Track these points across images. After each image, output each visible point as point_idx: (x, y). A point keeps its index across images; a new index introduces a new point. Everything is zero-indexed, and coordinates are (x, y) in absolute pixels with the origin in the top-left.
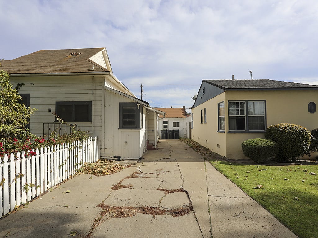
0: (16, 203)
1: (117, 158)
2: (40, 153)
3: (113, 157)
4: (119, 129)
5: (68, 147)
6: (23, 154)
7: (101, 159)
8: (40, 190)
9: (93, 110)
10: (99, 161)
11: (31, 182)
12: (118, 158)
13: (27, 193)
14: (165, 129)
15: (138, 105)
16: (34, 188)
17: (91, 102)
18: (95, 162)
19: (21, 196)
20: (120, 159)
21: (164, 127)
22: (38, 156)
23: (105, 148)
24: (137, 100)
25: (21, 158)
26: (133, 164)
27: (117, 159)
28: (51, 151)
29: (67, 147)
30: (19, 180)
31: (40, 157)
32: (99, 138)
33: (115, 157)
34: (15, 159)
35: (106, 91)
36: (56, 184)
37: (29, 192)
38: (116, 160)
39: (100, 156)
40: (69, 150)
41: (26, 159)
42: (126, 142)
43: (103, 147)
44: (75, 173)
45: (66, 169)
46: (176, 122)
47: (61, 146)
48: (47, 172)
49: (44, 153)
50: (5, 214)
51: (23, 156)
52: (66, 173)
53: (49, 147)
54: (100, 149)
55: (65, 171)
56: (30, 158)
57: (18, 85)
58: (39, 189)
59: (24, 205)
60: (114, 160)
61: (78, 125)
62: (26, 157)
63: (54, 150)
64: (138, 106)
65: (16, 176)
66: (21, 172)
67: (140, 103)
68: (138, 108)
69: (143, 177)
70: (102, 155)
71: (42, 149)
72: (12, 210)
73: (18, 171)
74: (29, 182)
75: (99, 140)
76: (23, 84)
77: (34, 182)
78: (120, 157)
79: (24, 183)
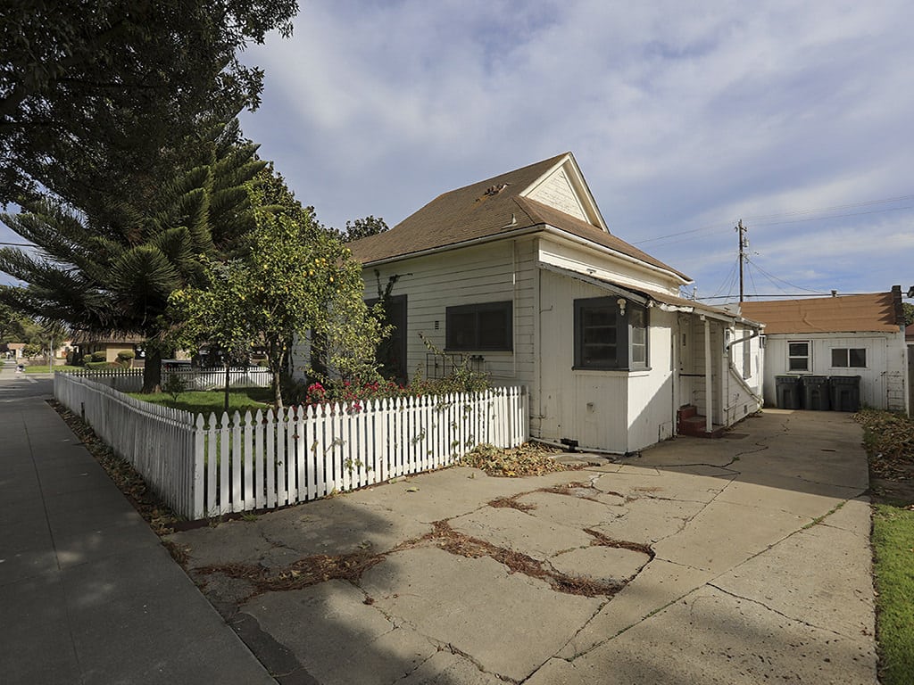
0: (335, 485)
1: (567, 444)
2: (373, 410)
3: (560, 441)
4: (573, 369)
5: (435, 404)
6: (345, 406)
7: (530, 442)
8: (374, 476)
9: (515, 322)
10: (523, 446)
11: (358, 457)
12: (571, 446)
13: (350, 473)
14: (797, 373)
15: (622, 303)
16: (363, 469)
17: (510, 303)
18: (513, 446)
19: (342, 477)
20: (576, 448)
21: (792, 368)
22: (370, 414)
23: (541, 417)
24: (617, 290)
25: (341, 414)
26: (592, 465)
27: (568, 447)
28: (395, 408)
29: (433, 404)
30: (338, 448)
31: (373, 417)
32: (527, 391)
33: (564, 441)
34: (333, 414)
35: (543, 273)
36: (405, 473)
37: (355, 473)
38: (565, 450)
39: (531, 436)
40: (438, 410)
41: (349, 417)
42: (590, 405)
43: (536, 412)
44: (452, 462)
45: (430, 449)
46: (846, 350)
47: (418, 400)
48: (388, 447)
49: (381, 409)
50: (319, 496)
51: (344, 410)
52: (430, 456)
53: (391, 401)
54: (531, 418)
55: (428, 453)
56: (357, 416)
57: (391, 278)
58: (371, 472)
59: (346, 492)
60: (559, 448)
61: (486, 359)
62: (349, 413)
63: (402, 408)
64: (622, 307)
65: (334, 443)
66: (342, 437)
67: (625, 298)
68: (622, 312)
69: (583, 498)
70: (535, 433)
71: (377, 402)
72: (328, 494)
73: (337, 435)
74: (354, 457)
75: (528, 395)
76: (397, 276)
77: (362, 460)
78: (575, 444)
79: (346, 455)
